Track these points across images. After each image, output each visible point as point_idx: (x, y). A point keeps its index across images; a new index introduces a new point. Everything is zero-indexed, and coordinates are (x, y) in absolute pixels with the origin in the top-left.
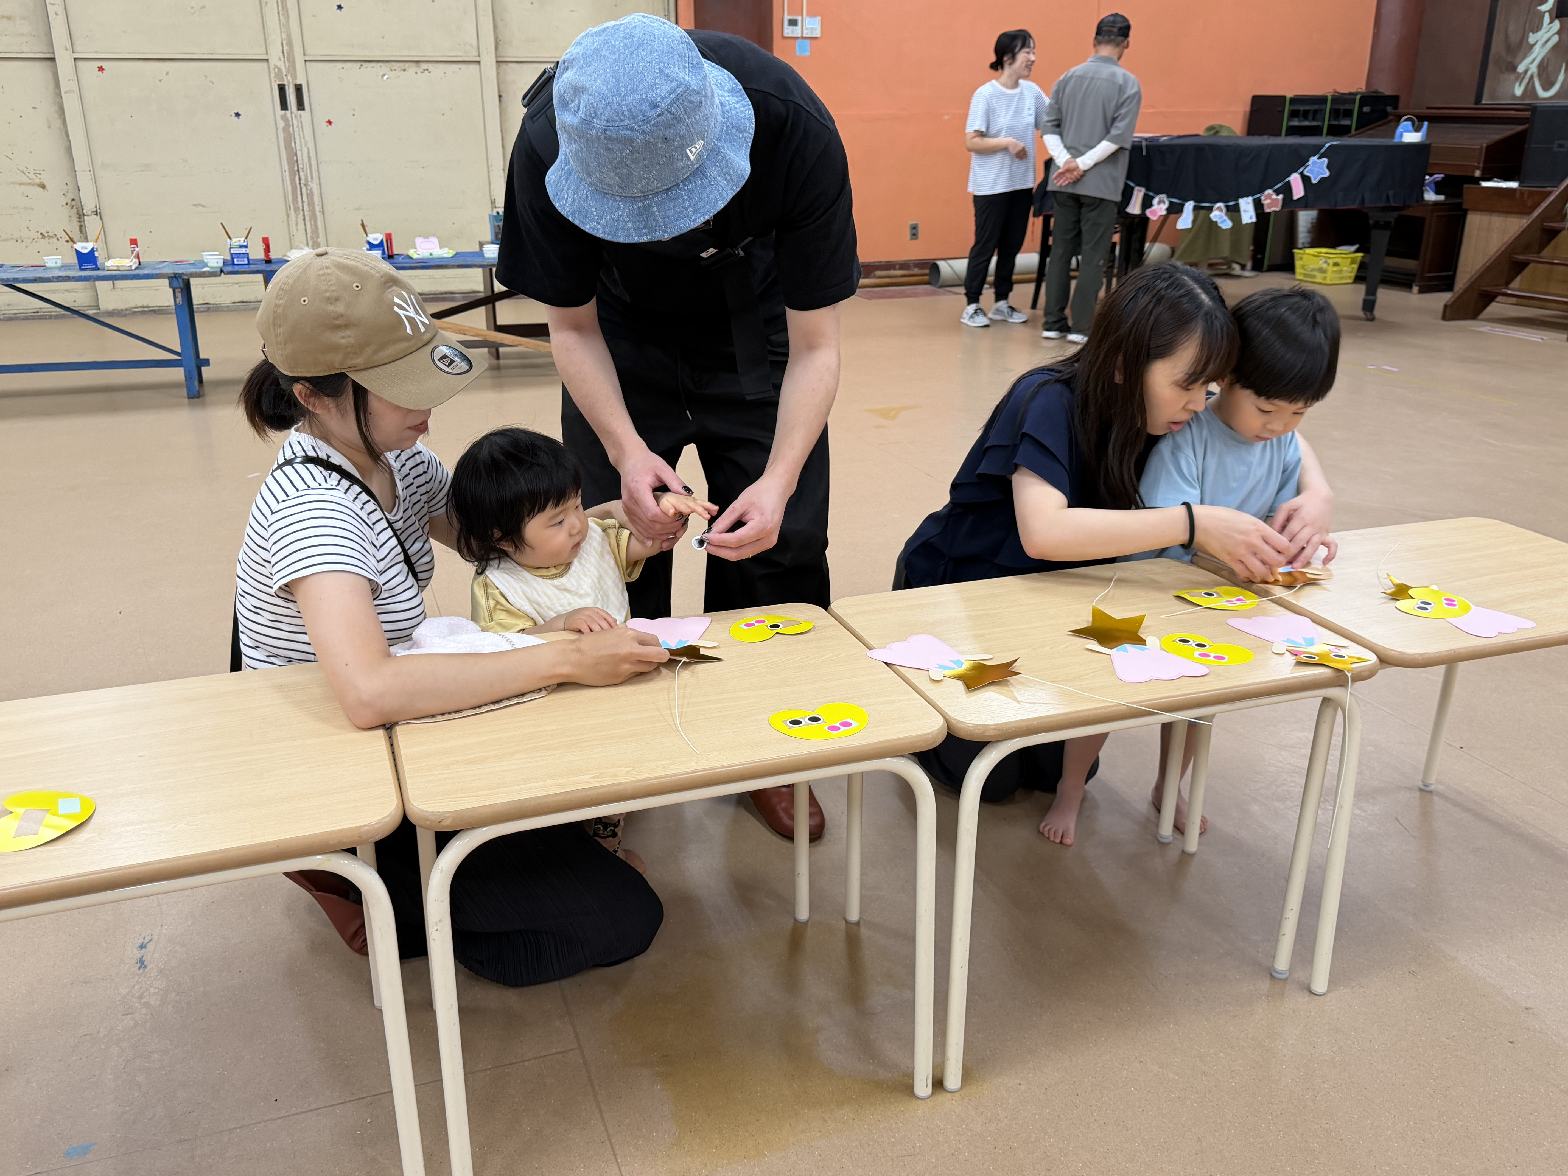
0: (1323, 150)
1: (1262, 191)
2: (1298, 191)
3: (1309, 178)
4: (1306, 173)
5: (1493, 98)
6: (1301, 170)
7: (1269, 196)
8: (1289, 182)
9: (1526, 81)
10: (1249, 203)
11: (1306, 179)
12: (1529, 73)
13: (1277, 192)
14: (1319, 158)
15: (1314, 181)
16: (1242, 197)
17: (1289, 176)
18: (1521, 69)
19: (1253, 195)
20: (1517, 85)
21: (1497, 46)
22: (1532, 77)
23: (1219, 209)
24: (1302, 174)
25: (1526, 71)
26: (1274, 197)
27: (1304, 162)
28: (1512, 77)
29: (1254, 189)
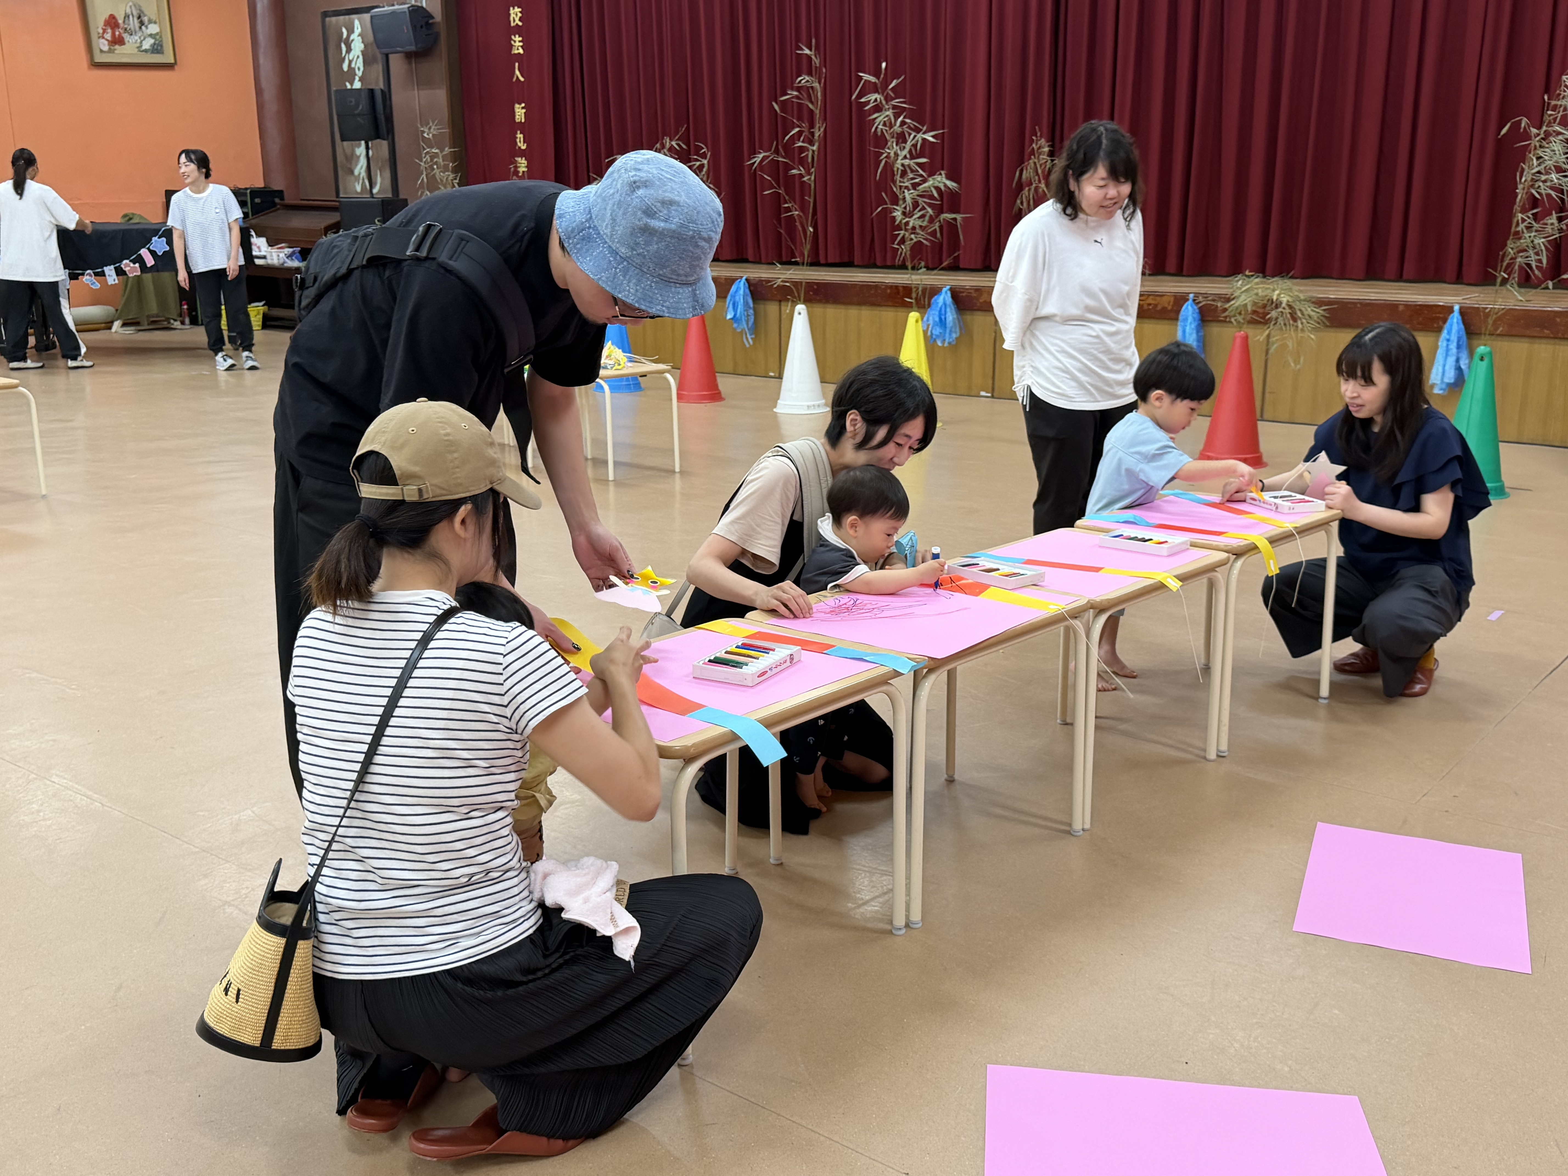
0: (160, 233)
1: (121, 261)
2: (150, 261)
3: (155, 251)
4: (151, 248)
5: (346, 193)
6: (147, 246)
7: (128, 265)
8: (140, 254)
9: (361, 181)
10: (111, 270)
11: (153, 253)
12: (361, 176)
13: (134, 261)
14: (159, 238)
15: (160, 254)
16: (106, 266)
17: (139, 250)
18: (356, 172)
19: (114, 264)
20: (356, 184)
21: (340, 158)
22: (363, 179)
23: (90, 275)
24: (148, 249)
25: (359, 174)
26: (132, 265)
27: (149, 241)
28: (353, 178)
29: (114, 260)
